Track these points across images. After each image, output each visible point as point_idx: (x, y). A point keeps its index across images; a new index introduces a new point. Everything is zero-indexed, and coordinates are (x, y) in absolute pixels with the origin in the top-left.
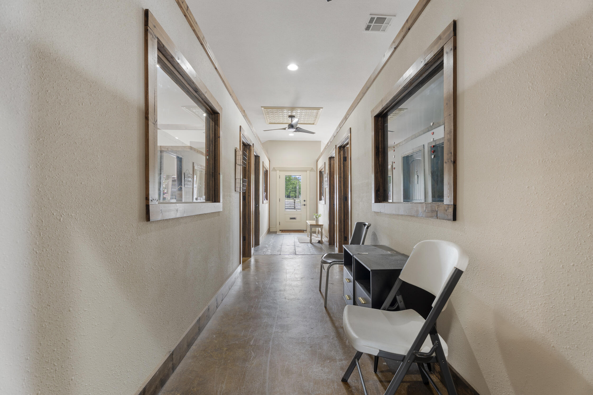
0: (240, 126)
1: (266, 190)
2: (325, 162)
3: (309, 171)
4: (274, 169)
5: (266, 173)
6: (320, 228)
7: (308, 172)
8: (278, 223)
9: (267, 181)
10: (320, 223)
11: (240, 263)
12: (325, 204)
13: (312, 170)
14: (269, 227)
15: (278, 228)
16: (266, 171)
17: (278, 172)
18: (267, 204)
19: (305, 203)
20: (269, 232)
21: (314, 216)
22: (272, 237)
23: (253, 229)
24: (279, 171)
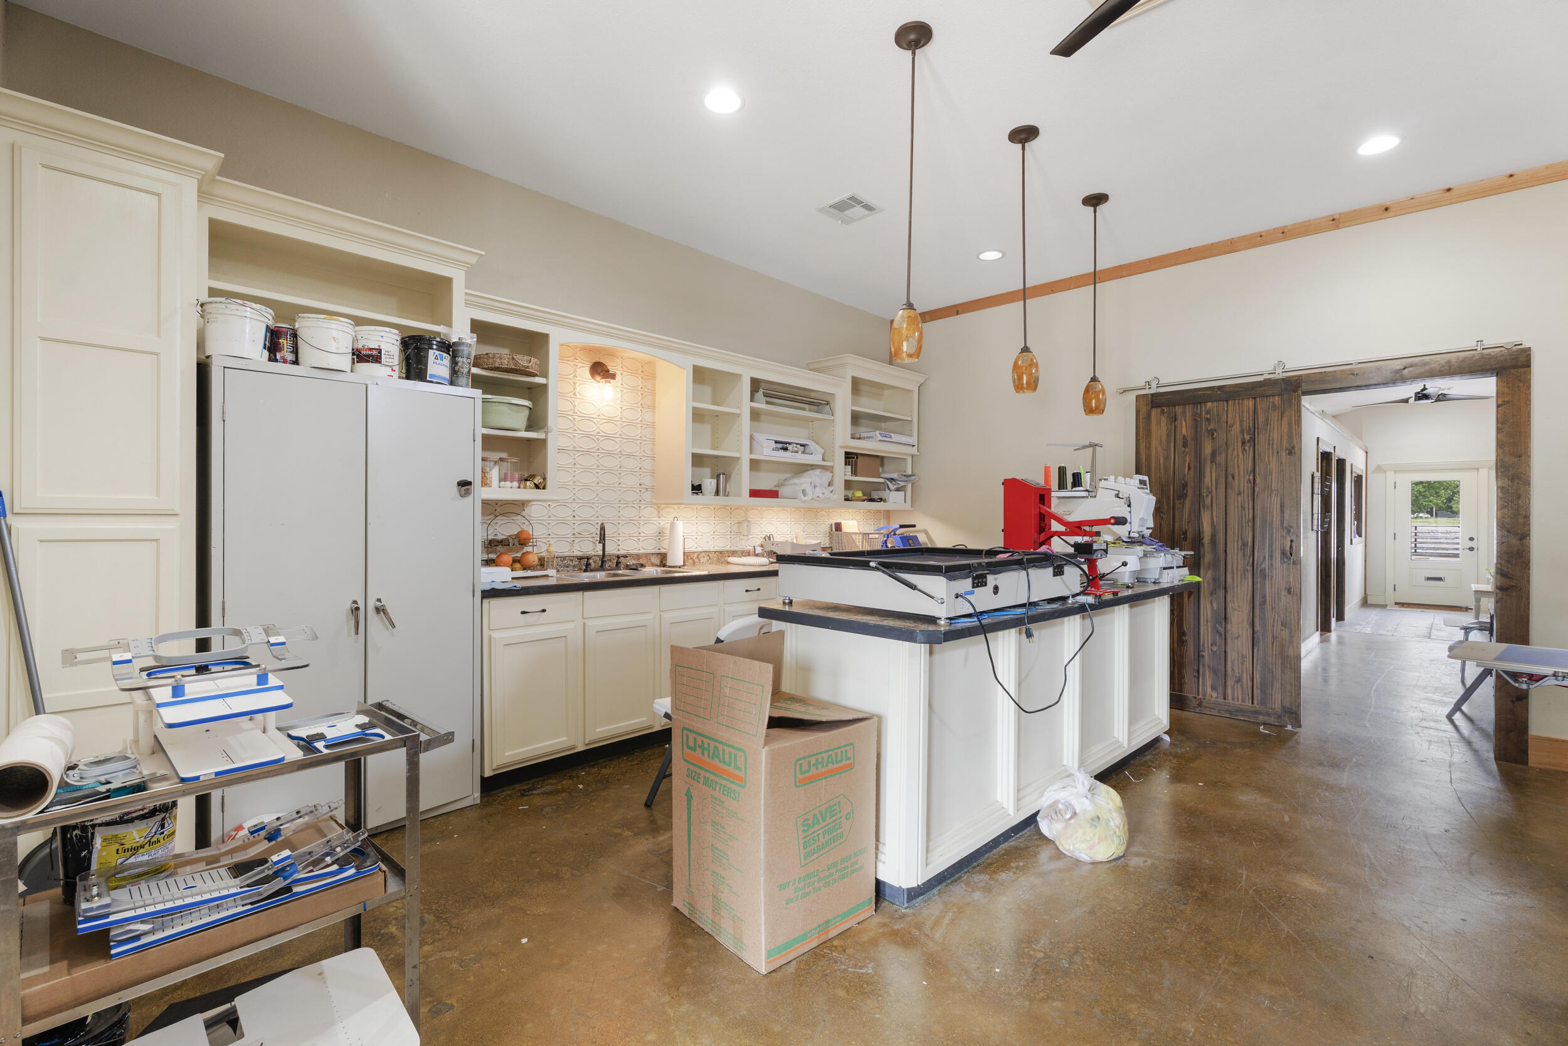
0: (1318, 438)
1: (1358, 517)
4: (1380, 469)
5: (1358, 480)
7: (1483, 471)
8: (1390, 588)
9: (1359, 498)
11: (1317, 630)
14: (1365, 594)
15: (1390, 598)
16: (1358, 476)
17: (1390, 474)
18: (1361, 544)
19: (1471, 544)
20: (1365, 603)
22: (1374, 612)
23: (1334, 587)
24: (1393, 472)
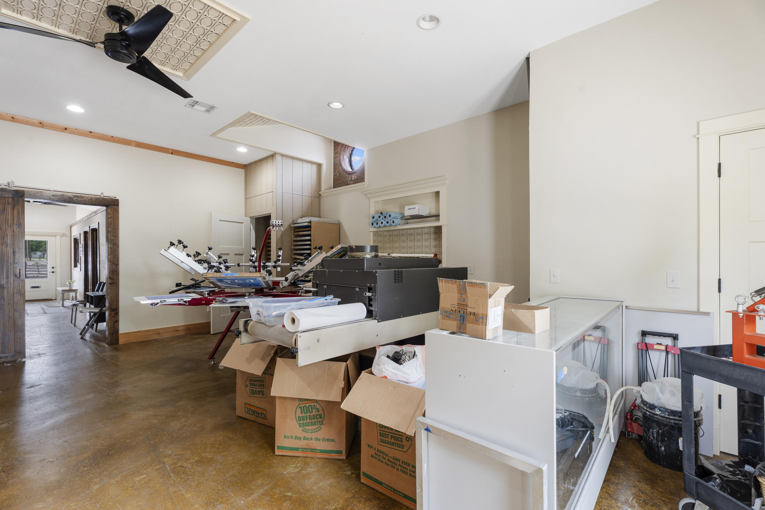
2: (80, 233)
3: (60, 237)
6: (74, 293)
7: (58, 238)
10: (74, 288)
12: (81, 271)
13: (64, 235)
19: (53, 270)
21: (67, 282)
